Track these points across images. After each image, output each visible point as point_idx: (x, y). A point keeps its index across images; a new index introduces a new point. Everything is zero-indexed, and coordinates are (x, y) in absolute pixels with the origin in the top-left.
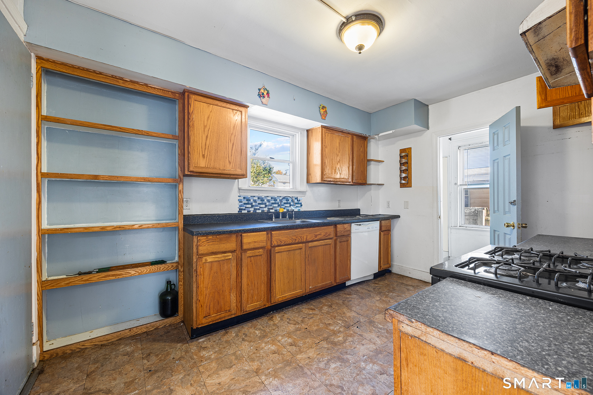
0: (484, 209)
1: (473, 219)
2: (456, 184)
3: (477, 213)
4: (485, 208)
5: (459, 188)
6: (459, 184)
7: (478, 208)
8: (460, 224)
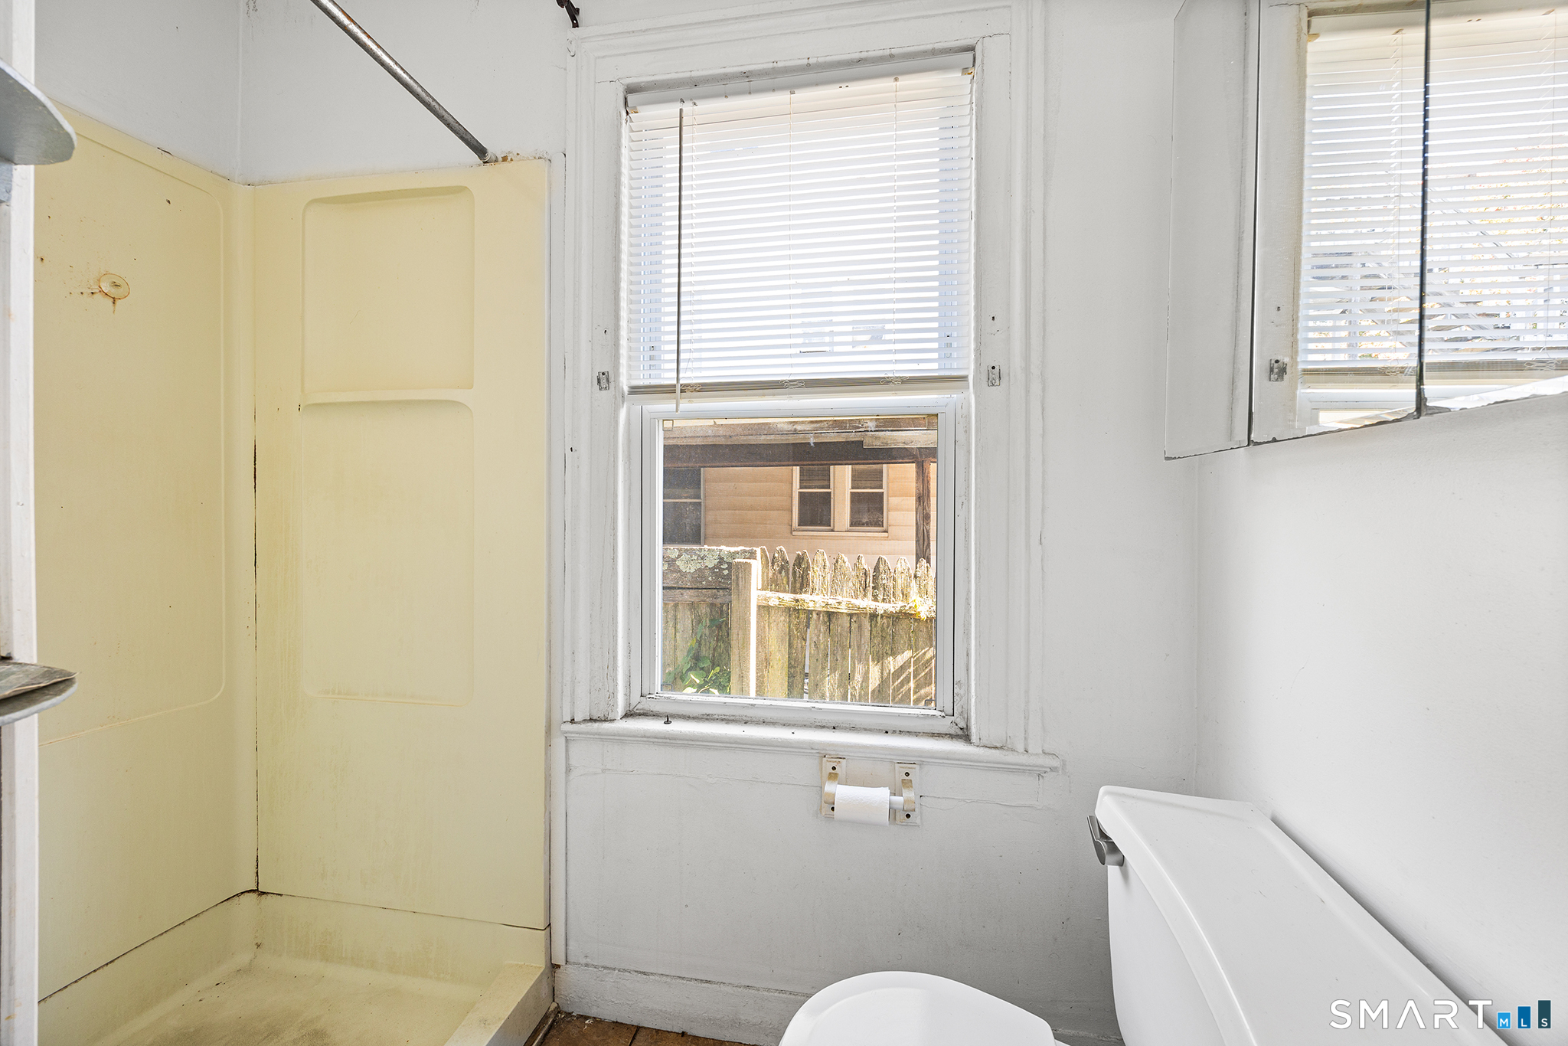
0: (752, 555)
1: (712, 605)
2: (604, 380)
3: (729, 576)
4: (758, 550)
5: (623, 414)
6: (625, 384)
7: (733, 549)
8: (628, 695)
